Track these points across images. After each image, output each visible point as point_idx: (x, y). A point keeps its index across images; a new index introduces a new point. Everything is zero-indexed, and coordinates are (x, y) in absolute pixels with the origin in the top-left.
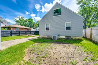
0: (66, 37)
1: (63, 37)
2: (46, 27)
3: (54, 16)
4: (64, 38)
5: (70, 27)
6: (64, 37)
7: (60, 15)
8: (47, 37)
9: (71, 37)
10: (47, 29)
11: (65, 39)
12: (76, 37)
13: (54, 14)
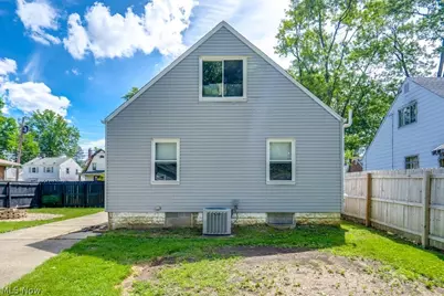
0: (269, 214)
1: (252, 215)
2: (153, 161)
3: (204, 95)
4: (260, 221)
5: (290, 164)
6: (262, 218)
7: (241, 95)
8: (159, 218)
9: (293, 214)
10: (166, 170)
11: (266, 225)
12: (318, 216)
13: (204, 83)
